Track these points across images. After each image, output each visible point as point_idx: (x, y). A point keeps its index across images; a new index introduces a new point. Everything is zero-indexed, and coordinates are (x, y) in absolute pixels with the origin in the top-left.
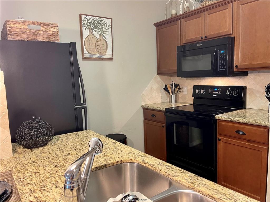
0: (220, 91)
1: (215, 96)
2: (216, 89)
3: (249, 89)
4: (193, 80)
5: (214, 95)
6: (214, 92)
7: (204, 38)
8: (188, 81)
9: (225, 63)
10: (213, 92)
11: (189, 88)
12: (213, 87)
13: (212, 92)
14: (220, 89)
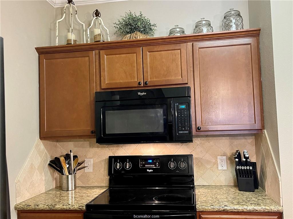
0: (157, 163)
1: (150, 171)
2: (151, 161)
3: (196, 158)
4: (105, 147)
5: (148, 170)
6: (148, 166)
7: (142, 85)
8: (94, 149)
9: (187, 123)
10: (146, 166)
11: (97, 161)
12: (145, 159)
13: (144, 165)
14: (157, 160)
